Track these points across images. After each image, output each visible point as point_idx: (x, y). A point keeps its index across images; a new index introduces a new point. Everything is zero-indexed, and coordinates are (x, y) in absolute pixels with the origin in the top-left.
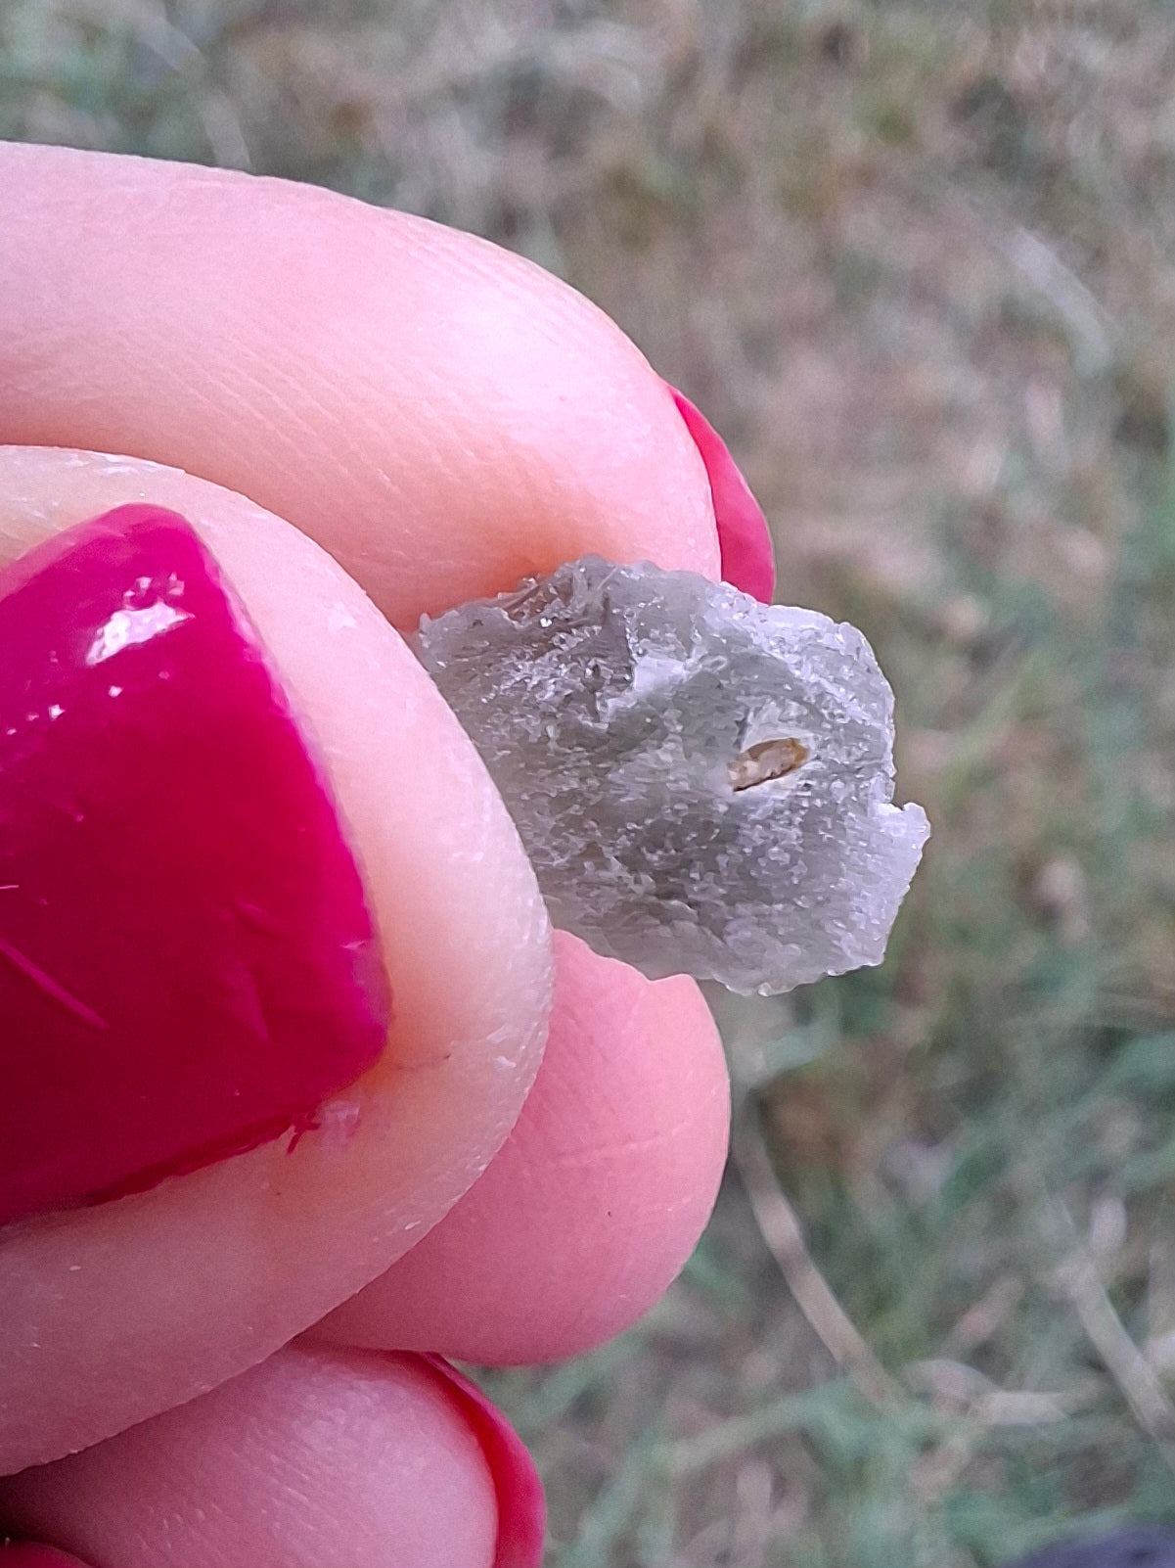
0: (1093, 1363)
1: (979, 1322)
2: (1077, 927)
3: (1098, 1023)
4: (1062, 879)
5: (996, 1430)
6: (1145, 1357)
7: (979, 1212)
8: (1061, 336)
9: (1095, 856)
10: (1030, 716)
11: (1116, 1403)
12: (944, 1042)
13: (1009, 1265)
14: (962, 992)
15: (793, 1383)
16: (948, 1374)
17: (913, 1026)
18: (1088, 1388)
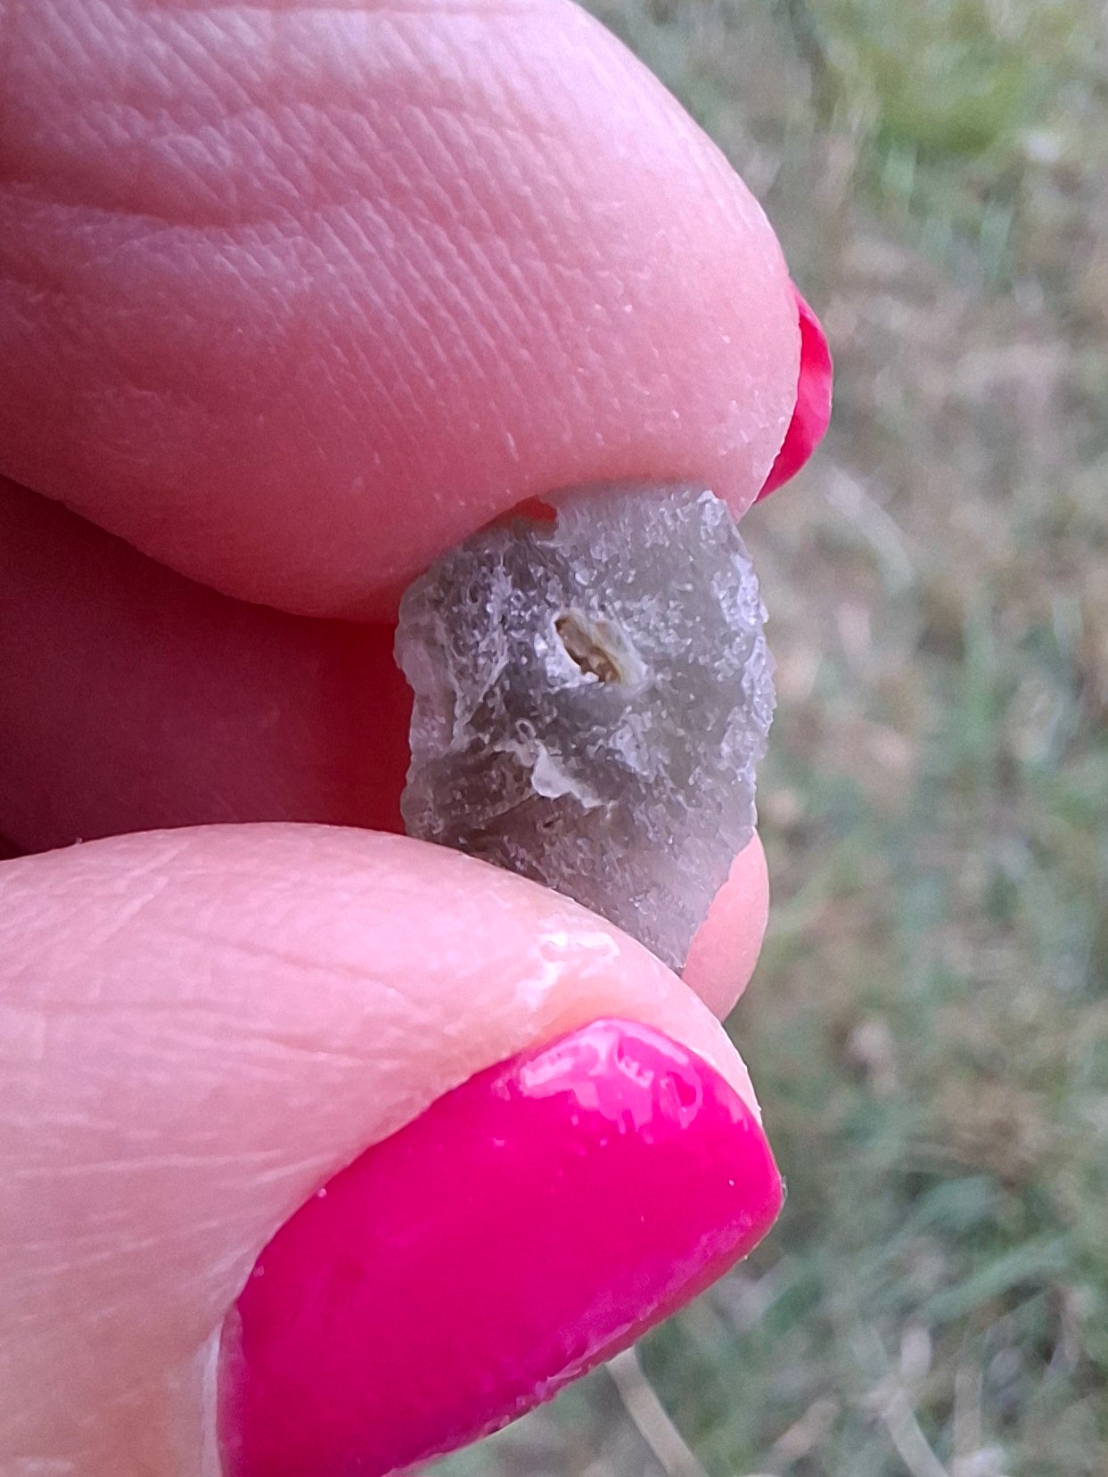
1: (797, 1440)
2: (886, 1082)
3: (905, 1168)
4: (872, 1039)
6: (951, 1474)
8: (869, 561)
9: (904, 1019)
10: (843, 893)
13: (824, 1388)
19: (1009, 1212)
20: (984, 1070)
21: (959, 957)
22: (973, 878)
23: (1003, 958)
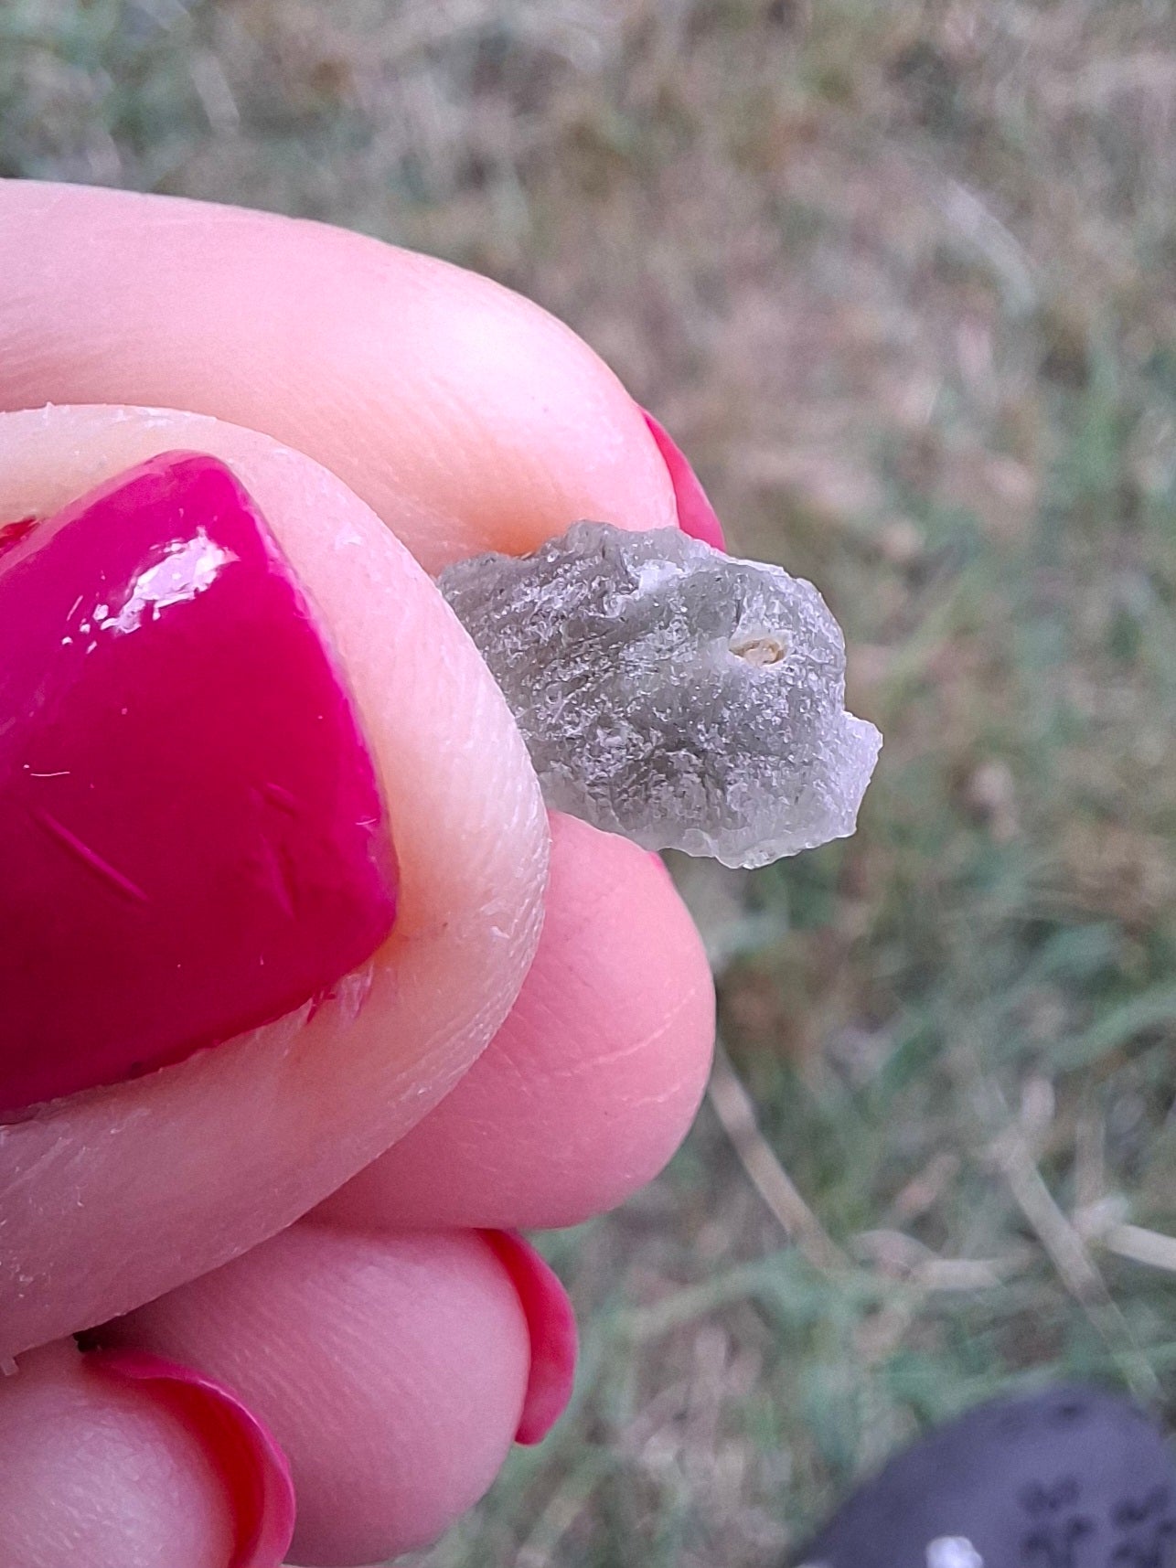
0: (1025, 1232)
1: (918, 1195)
2: (1007, 827)
3: (1028, 916)
4: (993, 783)
5: (933, 1297)
6: (1073, 1226)
7: (918, 1092)
8: (989, 280)
9: (1024, 761)
10: (963, 632)
11: (1046, 1270)
12: (884, 934)
13: (948, 1141)
14: (901, 886)
15: (746, 1252)
16: (891, 1244)
17: (855, 920)
18: (1020, 1255)
19: (1132, 959)
20: (1106, 813)
21: (1082, 698)
22: (1095, 615)
23: (1125, 700)
